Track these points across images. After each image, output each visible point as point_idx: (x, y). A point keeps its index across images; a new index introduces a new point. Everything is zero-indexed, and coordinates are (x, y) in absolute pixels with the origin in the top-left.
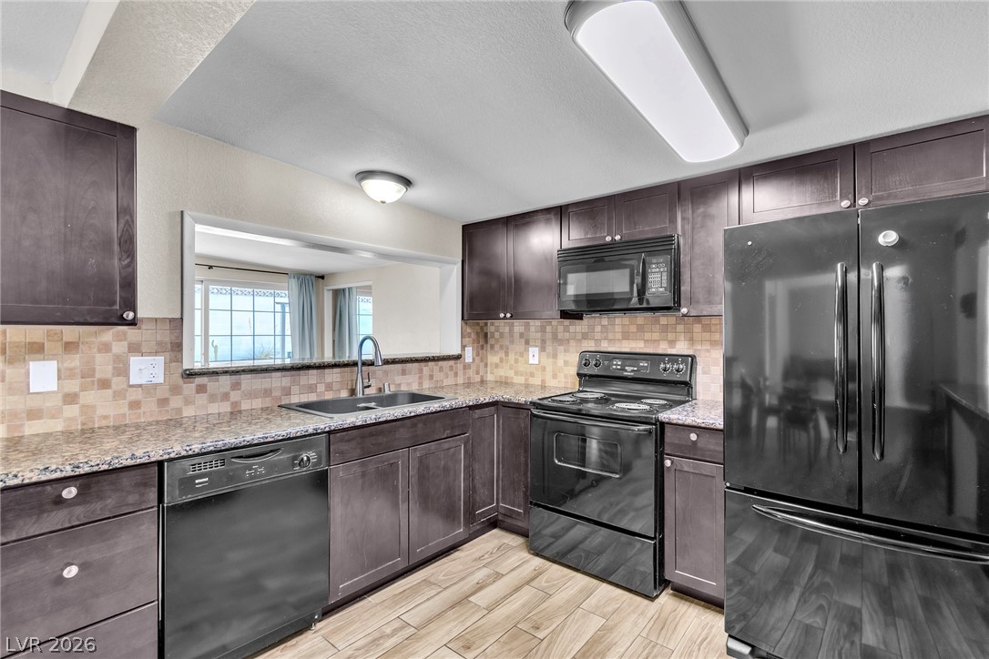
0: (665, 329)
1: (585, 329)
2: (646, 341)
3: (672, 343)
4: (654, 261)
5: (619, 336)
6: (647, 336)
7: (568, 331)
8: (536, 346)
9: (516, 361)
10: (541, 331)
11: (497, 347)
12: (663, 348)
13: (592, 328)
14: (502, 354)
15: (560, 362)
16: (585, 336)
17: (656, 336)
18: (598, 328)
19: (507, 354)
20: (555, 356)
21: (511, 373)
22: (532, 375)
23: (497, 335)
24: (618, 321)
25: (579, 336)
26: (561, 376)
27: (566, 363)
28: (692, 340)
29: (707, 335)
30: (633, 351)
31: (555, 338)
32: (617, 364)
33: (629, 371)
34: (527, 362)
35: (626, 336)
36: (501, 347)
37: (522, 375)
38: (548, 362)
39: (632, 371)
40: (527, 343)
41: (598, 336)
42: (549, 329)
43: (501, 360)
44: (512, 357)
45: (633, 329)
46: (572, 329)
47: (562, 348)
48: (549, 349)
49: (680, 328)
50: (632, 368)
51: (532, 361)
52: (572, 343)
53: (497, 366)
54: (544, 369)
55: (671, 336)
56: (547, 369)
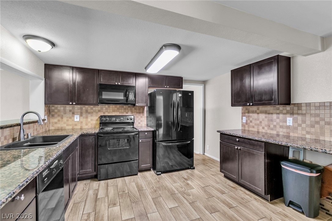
0: (125, 109)
1: (100, 109)
2: (120, 112)
3: (127, 113)
4: (130, 92)
5: (111, 111)
6: (120, 111)
7: (93, 109)
8: (78, 115)
9: (68, 120)
10: (80, 109)
11: (56, 116)
12: (125, 114)
13: (102, 109)
14: (59, 118)
15: (89, 120)
16: (99, 111)
17: (123, 111)
18: (104, 109)
19: (62, 118)
20: (87, 118)
21: (65, 125)
22: (76, 125)
23: (56, 111)
24: (111, 106)
25: (97, 111)
26: (90, 125)
27: (92, 120)
28: (132, 112)
29: (135, 111)
30: (116, 115)
31: (87, 111)
32: (114, 119)
33: (118, 121)
34: (73, 120)
35: (114, 111)
36: (59, 116)
37: (70, 126)
38: (84, 120)
39: (119, 121)
40: (73, 113)
41: (104, 111)
42: (84, 108)
43: (59, 121)
44: (65, 119)
45: (116, 109)
46: (94, 109)
47: (90, 115)
48: (84, 115)
49: (129, 109)
50: (118, 120)
51: (76, 120)
52: (94, 113)
53: (56, 123)
54: (82, 122)
55: (127, 111)
56: (83, 122)
